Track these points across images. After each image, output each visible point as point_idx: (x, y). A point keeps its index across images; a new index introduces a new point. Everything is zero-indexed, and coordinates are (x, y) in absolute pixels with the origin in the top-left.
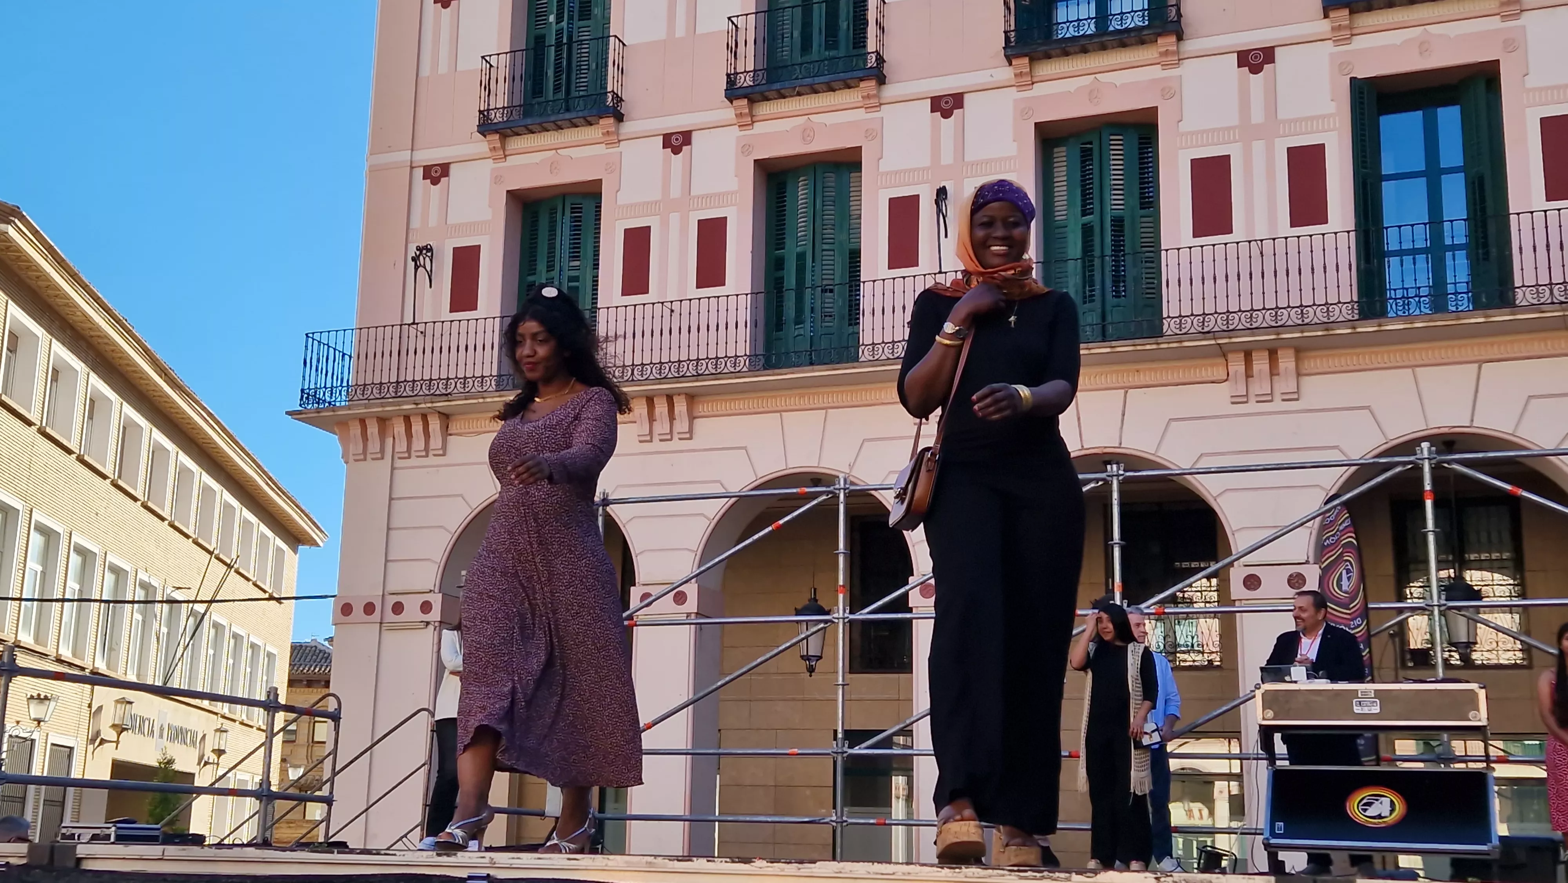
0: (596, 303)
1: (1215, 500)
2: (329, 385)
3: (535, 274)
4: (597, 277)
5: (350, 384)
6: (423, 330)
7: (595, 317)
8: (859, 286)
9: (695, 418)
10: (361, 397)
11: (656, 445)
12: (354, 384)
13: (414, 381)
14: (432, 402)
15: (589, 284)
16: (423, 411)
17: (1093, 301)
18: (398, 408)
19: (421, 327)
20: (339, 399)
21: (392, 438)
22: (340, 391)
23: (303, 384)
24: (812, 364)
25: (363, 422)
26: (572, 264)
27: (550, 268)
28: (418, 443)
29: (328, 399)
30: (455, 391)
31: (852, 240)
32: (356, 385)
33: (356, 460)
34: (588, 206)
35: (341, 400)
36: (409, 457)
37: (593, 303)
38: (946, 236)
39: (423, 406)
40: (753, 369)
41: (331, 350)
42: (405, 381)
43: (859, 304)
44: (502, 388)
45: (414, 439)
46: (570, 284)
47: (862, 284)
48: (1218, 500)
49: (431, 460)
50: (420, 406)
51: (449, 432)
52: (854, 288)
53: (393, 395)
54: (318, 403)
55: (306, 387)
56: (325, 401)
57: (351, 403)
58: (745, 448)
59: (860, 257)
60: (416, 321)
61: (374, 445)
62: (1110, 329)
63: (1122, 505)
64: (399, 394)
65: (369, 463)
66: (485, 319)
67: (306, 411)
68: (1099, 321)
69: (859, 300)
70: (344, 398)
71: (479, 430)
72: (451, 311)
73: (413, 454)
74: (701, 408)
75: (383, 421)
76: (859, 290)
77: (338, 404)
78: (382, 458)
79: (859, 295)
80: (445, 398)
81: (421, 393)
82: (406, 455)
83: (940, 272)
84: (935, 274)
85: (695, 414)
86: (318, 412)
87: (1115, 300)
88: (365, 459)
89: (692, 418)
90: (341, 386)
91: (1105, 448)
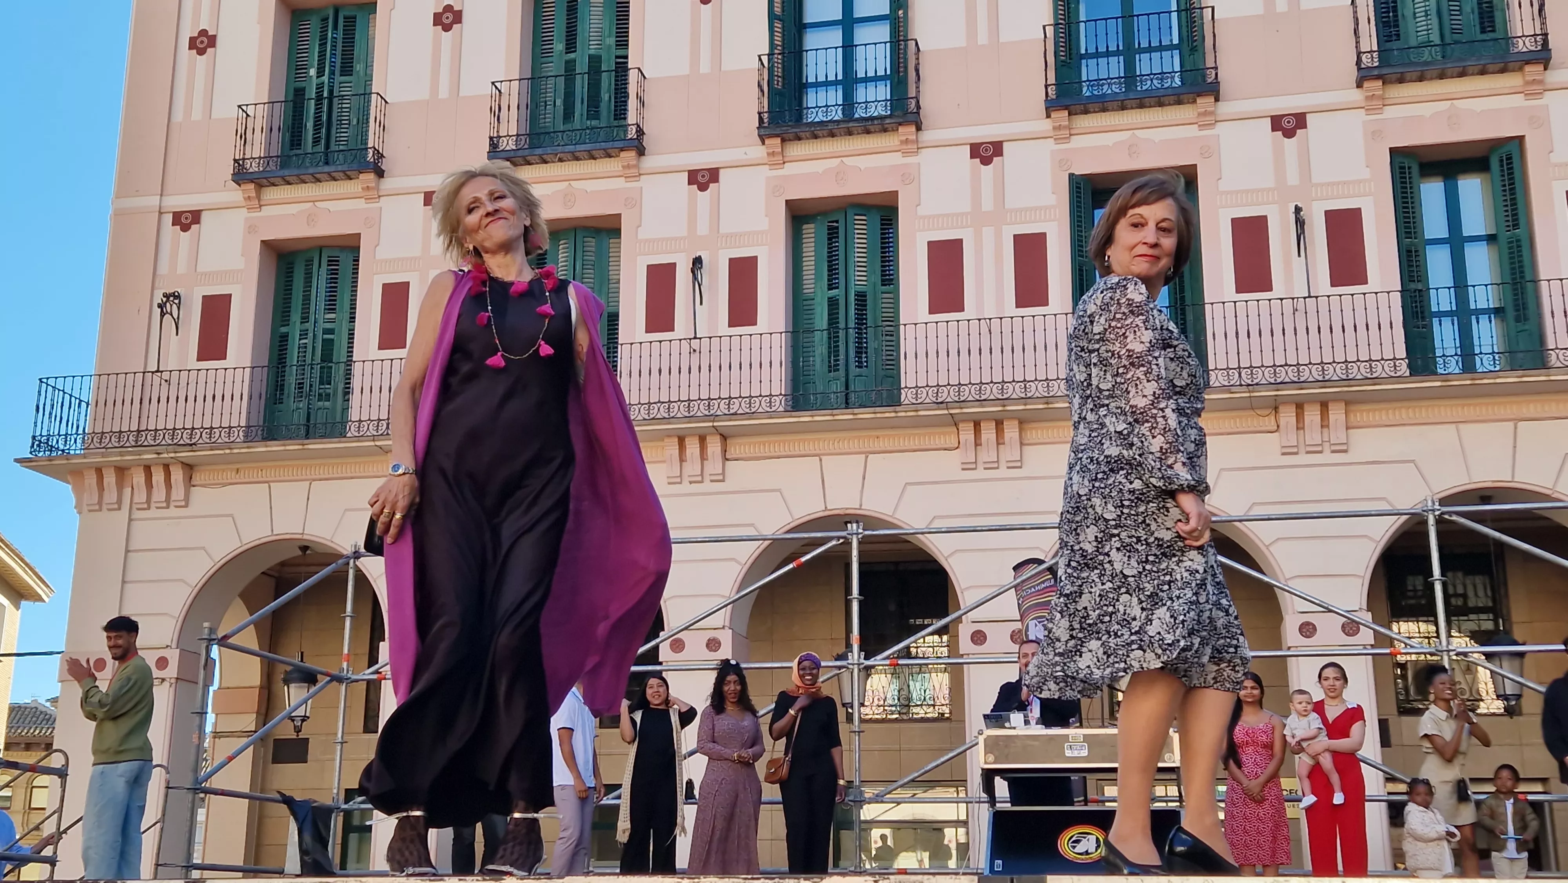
0: (352, 356)
1: (946, 560)
2: (63, 432)
3: (288, 325)
4: (354, 330)
5: (86, 431)
6: (168, 378)
7: (351, 370)
8: (617, 348)
10: (98, 445)
12: (91, 431)
13: (156, 430)
14: (176, 452)
15: (345, 337)
16: (166, 462)
17: (838, 370)
18: (138, 457)
19: (166, 376)
20: (73, 447)
21: (130, 489)
22: (76, 440)
23: (35, 431)
25: (99, 471)
26: (328, 316)
27: (305, 319)
28: (159, 494)
29: (61, 447)
30: (201, 441)
31: (611, 304)
32: (94, 432)
33: (90, 511)
34: (345, 259)
35: (76, 447)
36: (149, 508)
37: (348, 356)
38: (701, 303)
39: (165, 455)
41: (67, 397)
42: (147, 430)
43: (616, 366)
44: (250, 439)
45: (155, 489)
46: (326, 336)
47: (619, 346)
48: (949, 561)
49: (172, 511)
50: (162, 456)
51: (192, 483)
52: (612, 350)
53: (133, 443)
54: (51, 451)
55: (38, 433)
56: (58, 449)
57: (86, 451)
59: (618, 320)
60: (161, 369)
61: (111, 495)
62: (852, 396)
63: (861, 564)
64: (139, 443)
65: (104, 515)
66: (235, 369)
67: (37, 459)
68: (843, 389)
69: (616, 361)
70: (79, 445)
71: (225, 481)
72: (198, 360)
73: (153, 505)
75: (121, 471)
76: (617, 352)
77: (72, 452)
78: (119, 509)
79: (617, 357)
80: (190, 448)
81: (164, 442)
82: (146, 506)
83: (695, 338)
84: (690, 339)
86: (50, 460)
87: (858, 369)
88: (100, 510)
90: (76, 433)
91: (847, 509)
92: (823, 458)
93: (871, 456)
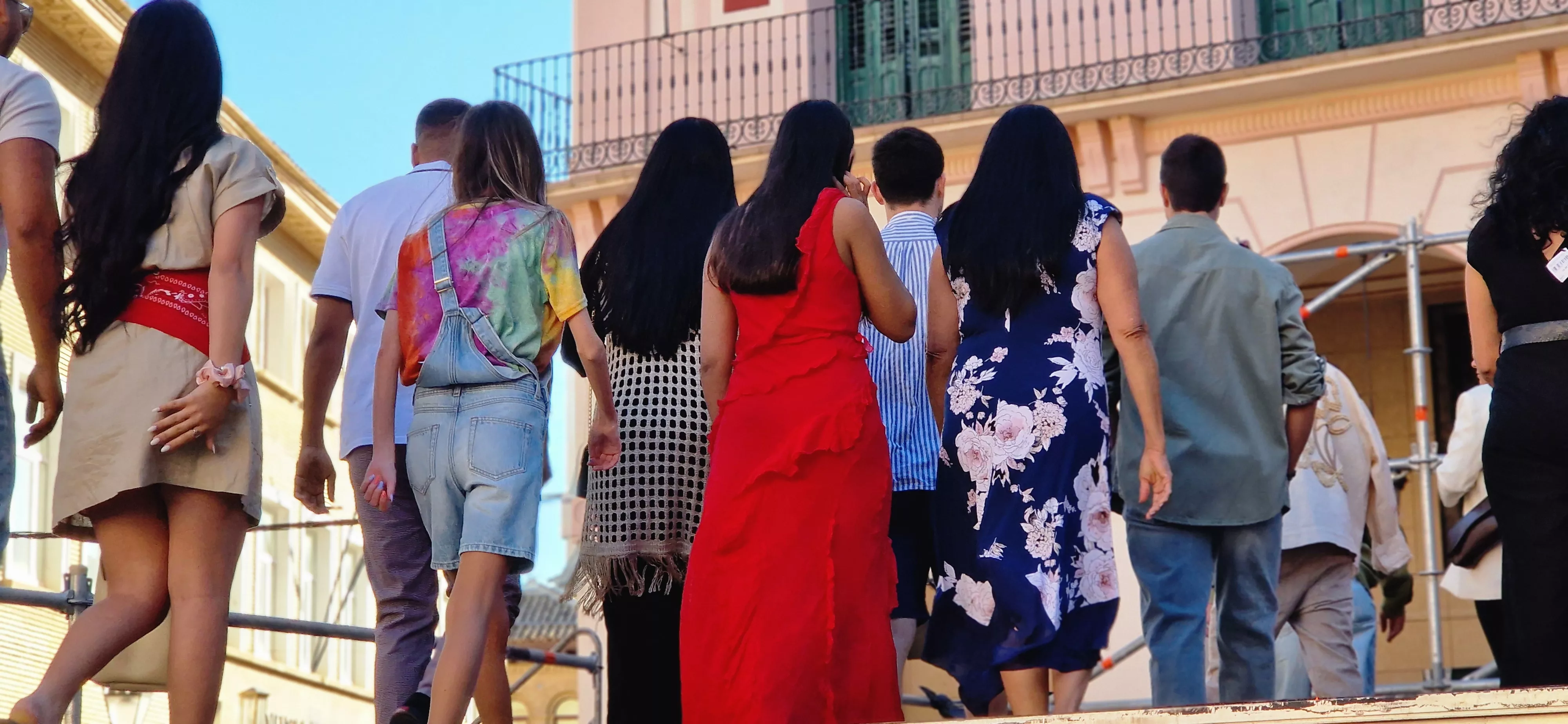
5: (571, 145)
6: (682, 45)
9: (1145, 156)
10: (589, 165)
19: (679, 41)
24: (1342, 46)
25: (595, 206)
40: (1242, 64)
41: (537, 93)
57: (573, 175)
58: (1238, 200)
60: (671, 31)
66: (784, 17)
72: (726, 10)
74: (1157, 139)
85: (1148, 150)
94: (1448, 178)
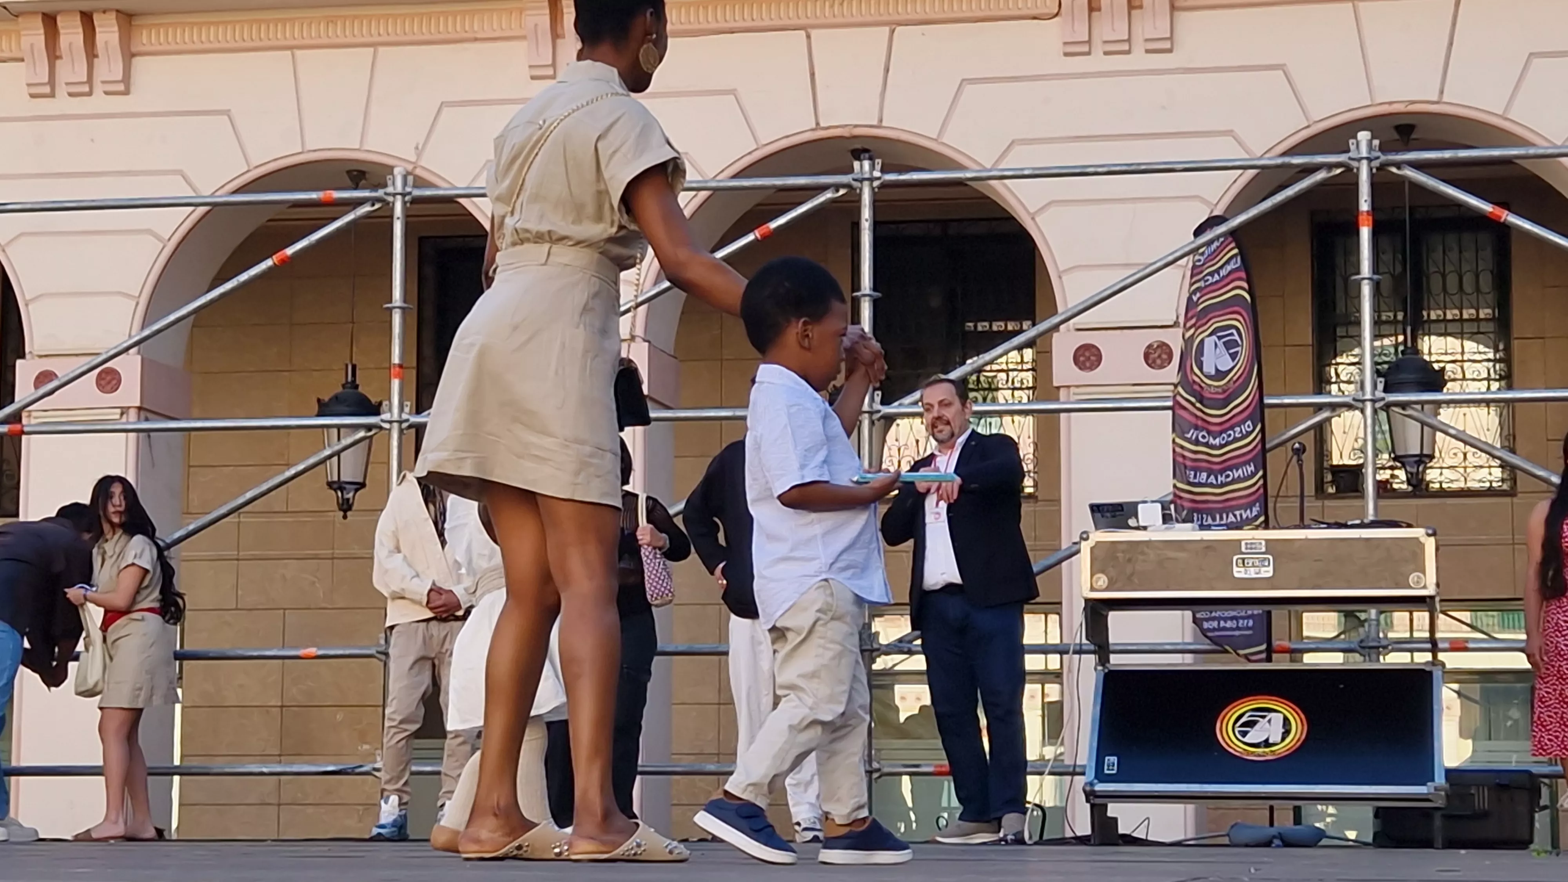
1: (1033, 219)
9: (133, 55)
11: (62, 103)
48: (1037, 219)
58: (227, 113)
63: (877, 225)
74: (144, 39)
85: (134, 49)
89: (129, 55)
91: (856, 126)
92: (814, 33)
93: (899, 29)
94: (445, 110)
